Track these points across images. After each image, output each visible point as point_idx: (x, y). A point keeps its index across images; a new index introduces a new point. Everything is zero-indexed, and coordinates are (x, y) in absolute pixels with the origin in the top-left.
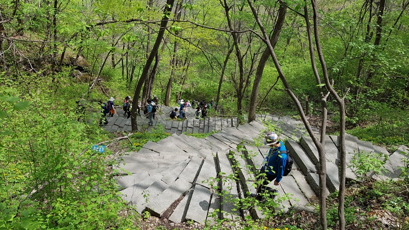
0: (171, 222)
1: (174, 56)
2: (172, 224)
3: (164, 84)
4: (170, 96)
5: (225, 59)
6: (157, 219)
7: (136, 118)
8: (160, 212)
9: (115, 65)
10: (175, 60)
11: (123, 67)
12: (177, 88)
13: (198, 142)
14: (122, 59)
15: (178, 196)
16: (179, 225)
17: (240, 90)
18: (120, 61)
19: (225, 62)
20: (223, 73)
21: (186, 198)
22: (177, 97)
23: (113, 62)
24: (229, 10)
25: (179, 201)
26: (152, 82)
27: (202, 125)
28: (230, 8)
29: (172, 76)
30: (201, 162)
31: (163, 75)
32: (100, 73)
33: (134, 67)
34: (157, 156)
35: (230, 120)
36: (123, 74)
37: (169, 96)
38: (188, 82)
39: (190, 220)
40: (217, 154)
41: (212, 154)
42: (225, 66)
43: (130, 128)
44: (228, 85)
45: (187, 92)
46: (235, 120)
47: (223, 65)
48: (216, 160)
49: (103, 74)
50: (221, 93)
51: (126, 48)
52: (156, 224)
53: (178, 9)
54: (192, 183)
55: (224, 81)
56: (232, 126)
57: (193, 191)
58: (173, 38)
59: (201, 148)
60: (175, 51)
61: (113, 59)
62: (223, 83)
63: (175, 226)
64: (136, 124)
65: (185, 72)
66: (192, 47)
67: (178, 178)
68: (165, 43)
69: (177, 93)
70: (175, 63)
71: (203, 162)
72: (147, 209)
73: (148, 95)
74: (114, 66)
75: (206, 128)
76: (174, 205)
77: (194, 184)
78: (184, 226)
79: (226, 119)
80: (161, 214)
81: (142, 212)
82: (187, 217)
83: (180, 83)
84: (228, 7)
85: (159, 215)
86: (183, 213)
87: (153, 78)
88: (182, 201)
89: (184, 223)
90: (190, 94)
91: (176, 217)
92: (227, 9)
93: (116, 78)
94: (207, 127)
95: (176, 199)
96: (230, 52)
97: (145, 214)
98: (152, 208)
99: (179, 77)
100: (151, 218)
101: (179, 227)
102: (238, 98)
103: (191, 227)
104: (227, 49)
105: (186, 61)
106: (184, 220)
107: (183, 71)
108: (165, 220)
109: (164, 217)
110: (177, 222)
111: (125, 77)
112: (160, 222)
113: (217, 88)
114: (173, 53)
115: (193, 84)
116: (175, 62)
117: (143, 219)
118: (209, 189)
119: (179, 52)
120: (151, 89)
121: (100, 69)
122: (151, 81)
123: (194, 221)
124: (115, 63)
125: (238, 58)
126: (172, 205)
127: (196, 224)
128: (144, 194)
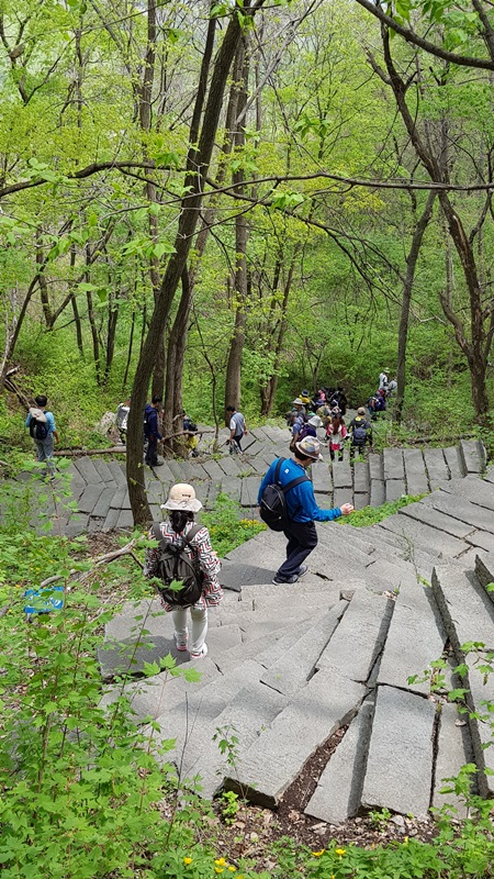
0: (314, 820)
1: (238, 264)
2: (320, 828)
3: (219, 356)
4: (240, 396)
5: (409, 248)
6: (268, 816)
7: (142, 482)
8: (274, 789)
9: (54, 318)
10: (244, 276)
11: (77, 320)
12: (259, 364)
13: (358, 540)
14: (72, 297)
15: (323, 731)
16: (341, 828)
17: (477, 348)
18: (66, 303)
19: (412, 260)
20: (408, 295)
21: (352, 735)
22: (262, 396)
23: (45, 309)
24: (404, 89)
25: (329, 746)
26: (179, 360)
27: (360, 478)
28: (408, 83)
29: (241, 331)
30: (383, 608)
31: (210, 330)
32: (12, 349)
33: (114, 317)
34: (235, 603)
35: (452, 451)
36: (80, 342)
37: (236, 396)
38: (292, 339)
39: (379, 809)
40: (434, 576)
41: (418, 577)
42: (411, 272)
43: (127, 518)
44: (428, 334)
45: (293, 375)
46: (470, 448)
47: (404, 269)
48: (436, 596)
49: (21, 352)
50: (410, 361)
51: (81, 260)
52: (265, 832)
53: (235, 109)
54: (364, 683)
55: (415, 320)
56: (465, 472)
57: (371, 709)
58: (228, 206)
59: (371, 558)
60: (239, 247)
61: (44, 299)
62: (412, 330)
63: (328, 833)
64: (145, 502)
65: (278, 310)
66: (295, 226)
67: (316, 671)
68: (207, 225)
69: (261, 381)
70: (245, 285)
71: (391, 607)
72: (230, 784)
73: (171, 401)
74: (51, 320)
75: (376, 488)
76: (317, 762)
77: (371, 687)
78: (360, 830)
79: (438, 451)
80: (279, 798)
81: (216, 797)
82: (367, 800)
83: (268, 347)
84: (400, 81)
85: (272, 799)
86: (349, 787)
87: (180, 344)
88: (339, 748)
89: (358, 820)
90: (304, 381)
91: (330, 801)
92: (399, 87)
93: (64, 358)
94: (380, 484)
95: (321, 741)
96: (424, 223)
97: (227, 800)
98: (245, 780)
99: (259, 327)
100: (249, 813)
101: (344, 834)
102: (474, 372)
103: (384, 834)
104: (409, 215)
105: (277, 272)
106: (360, 811)
107: (273, 306)
108: (294, 814)
109: (288, 806)
110: (333, 820)
111: (89, 350)
112: (277, 824)
113: (395, 346)
114: (233, 254)
115: (308, 345)
116: (242, 282)
117: (222, 819)
118: (425, 697)
119: (255, 246)
120: (176, 380)
121: (8, 341)
122: (174, 354)
123: (393, 812)
124: (54, 309)
125: (458, 242)
126: (308, 765)
127: (398, 819)
128: (220, 738)
